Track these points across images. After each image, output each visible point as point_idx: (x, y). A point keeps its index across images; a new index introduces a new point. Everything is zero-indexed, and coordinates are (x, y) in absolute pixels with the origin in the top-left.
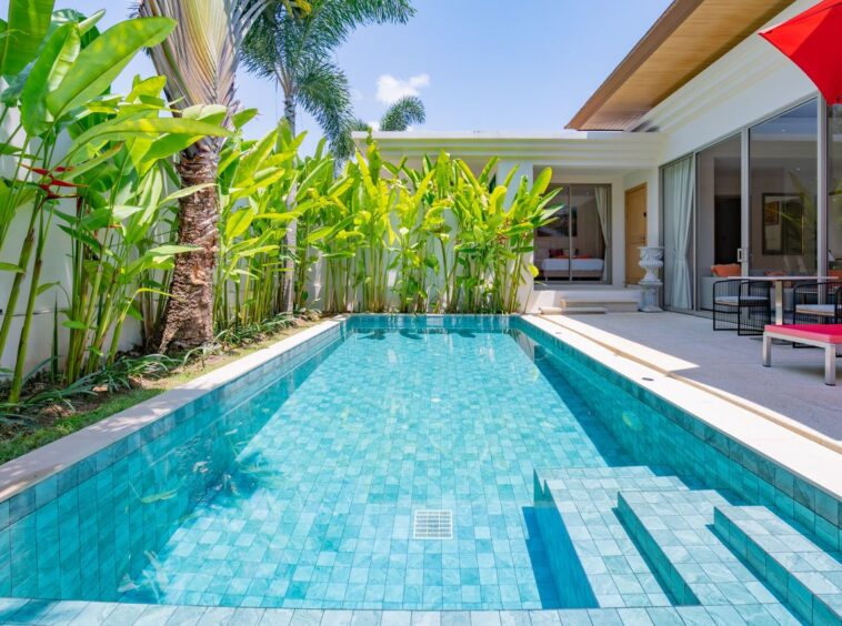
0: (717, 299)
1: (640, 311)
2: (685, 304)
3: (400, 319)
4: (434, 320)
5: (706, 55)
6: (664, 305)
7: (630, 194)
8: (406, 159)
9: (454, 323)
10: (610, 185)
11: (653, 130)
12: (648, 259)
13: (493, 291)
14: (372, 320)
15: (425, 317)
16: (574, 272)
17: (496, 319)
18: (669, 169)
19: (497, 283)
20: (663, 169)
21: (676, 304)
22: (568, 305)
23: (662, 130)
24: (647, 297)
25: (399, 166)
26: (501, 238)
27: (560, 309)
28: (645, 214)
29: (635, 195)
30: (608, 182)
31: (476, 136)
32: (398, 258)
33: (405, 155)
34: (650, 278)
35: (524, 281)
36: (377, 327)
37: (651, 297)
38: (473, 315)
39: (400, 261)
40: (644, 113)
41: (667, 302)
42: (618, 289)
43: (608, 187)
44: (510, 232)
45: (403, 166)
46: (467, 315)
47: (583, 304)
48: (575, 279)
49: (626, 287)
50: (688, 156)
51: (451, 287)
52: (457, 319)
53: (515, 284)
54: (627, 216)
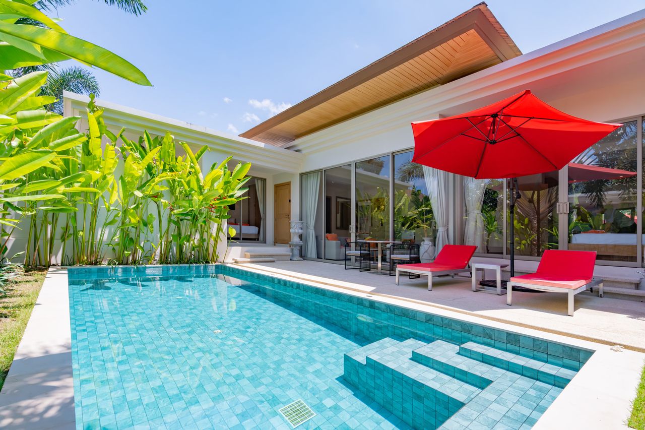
0: (347, 252)
1: (291, 260)
2: (314, 255)
3: (120, 270)
4: (153, 269)
5: (335, 118)
6: (303, 256)
7: (277, 187)
8: (124, 130)
9: (171, 271)
10: (265, 179)
11: (297, 151)
12: (295, 229)
13: (199, 246)
14: (89, 272)
15: (146, 267)
16: (243, 234)
17: (205, 267)
18: (304, 177)
19: (202, 240)
20: (302, 175)
21: (309, 256)
22: (252, 256)
23: (304, 152)
24: (295, 251)
25: (118, 136)
26: (211, 207)
27: (249, 260)
28: (290, 201)
29: (282, 189)
30: (265, 177)
31: (188, 127)
32: (117, 216)
33: (124, 127)
34: (296, 240)
35: (221, 240)
36: (94, 278)
37: (297, 252)
38: (187, 265)
39: (119, 220)
40: (294, 140)
41: (303, 255)
42: (270, 245)
43: (264, 180)
44: (217, 204)
45: (121, 136)
46: (181, 265)
47: (260, 256)
48: (244, 239)
49: (275, 245)
50: (320, 171)
51: (163, 243)
52: (175, 268)
53: (216, 241)
54: (276, 201)
